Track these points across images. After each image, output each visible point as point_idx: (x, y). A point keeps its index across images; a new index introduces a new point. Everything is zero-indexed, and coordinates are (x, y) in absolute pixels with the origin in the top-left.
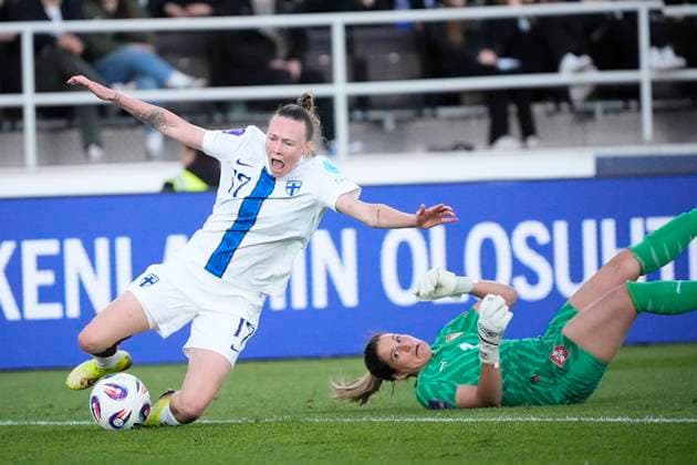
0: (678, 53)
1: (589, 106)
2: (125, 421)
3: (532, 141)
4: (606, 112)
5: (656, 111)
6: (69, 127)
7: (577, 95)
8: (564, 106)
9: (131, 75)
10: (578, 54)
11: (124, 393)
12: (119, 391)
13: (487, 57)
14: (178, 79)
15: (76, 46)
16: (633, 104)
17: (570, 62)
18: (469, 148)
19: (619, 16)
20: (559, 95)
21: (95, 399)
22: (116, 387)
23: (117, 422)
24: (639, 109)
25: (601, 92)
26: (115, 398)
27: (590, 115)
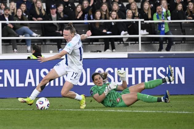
0: (147, 31)
1: (127, 42)
2: (44, 108)
3: (114, 50)
4: (131, 44)
5: (142, 44)
6: (10, 45)
7: (124, 40)
8: (122, 42)
9: (24, 33)
10: (125, 31)
11: (43, 103)
12: (41, 102)
13: (104, 31)
14: (34, 34)
15: (12, 26)
16: (137, 42)
17: (123, 32)
18: (100, 51)
19: (134, 22)
20: (121, 40)
21: (37, 105)
22: (41, 101)
23: (43, 109)
24: (138, 43)
25: (130, 39)
26: (41, 104)
27: (128, 44)
